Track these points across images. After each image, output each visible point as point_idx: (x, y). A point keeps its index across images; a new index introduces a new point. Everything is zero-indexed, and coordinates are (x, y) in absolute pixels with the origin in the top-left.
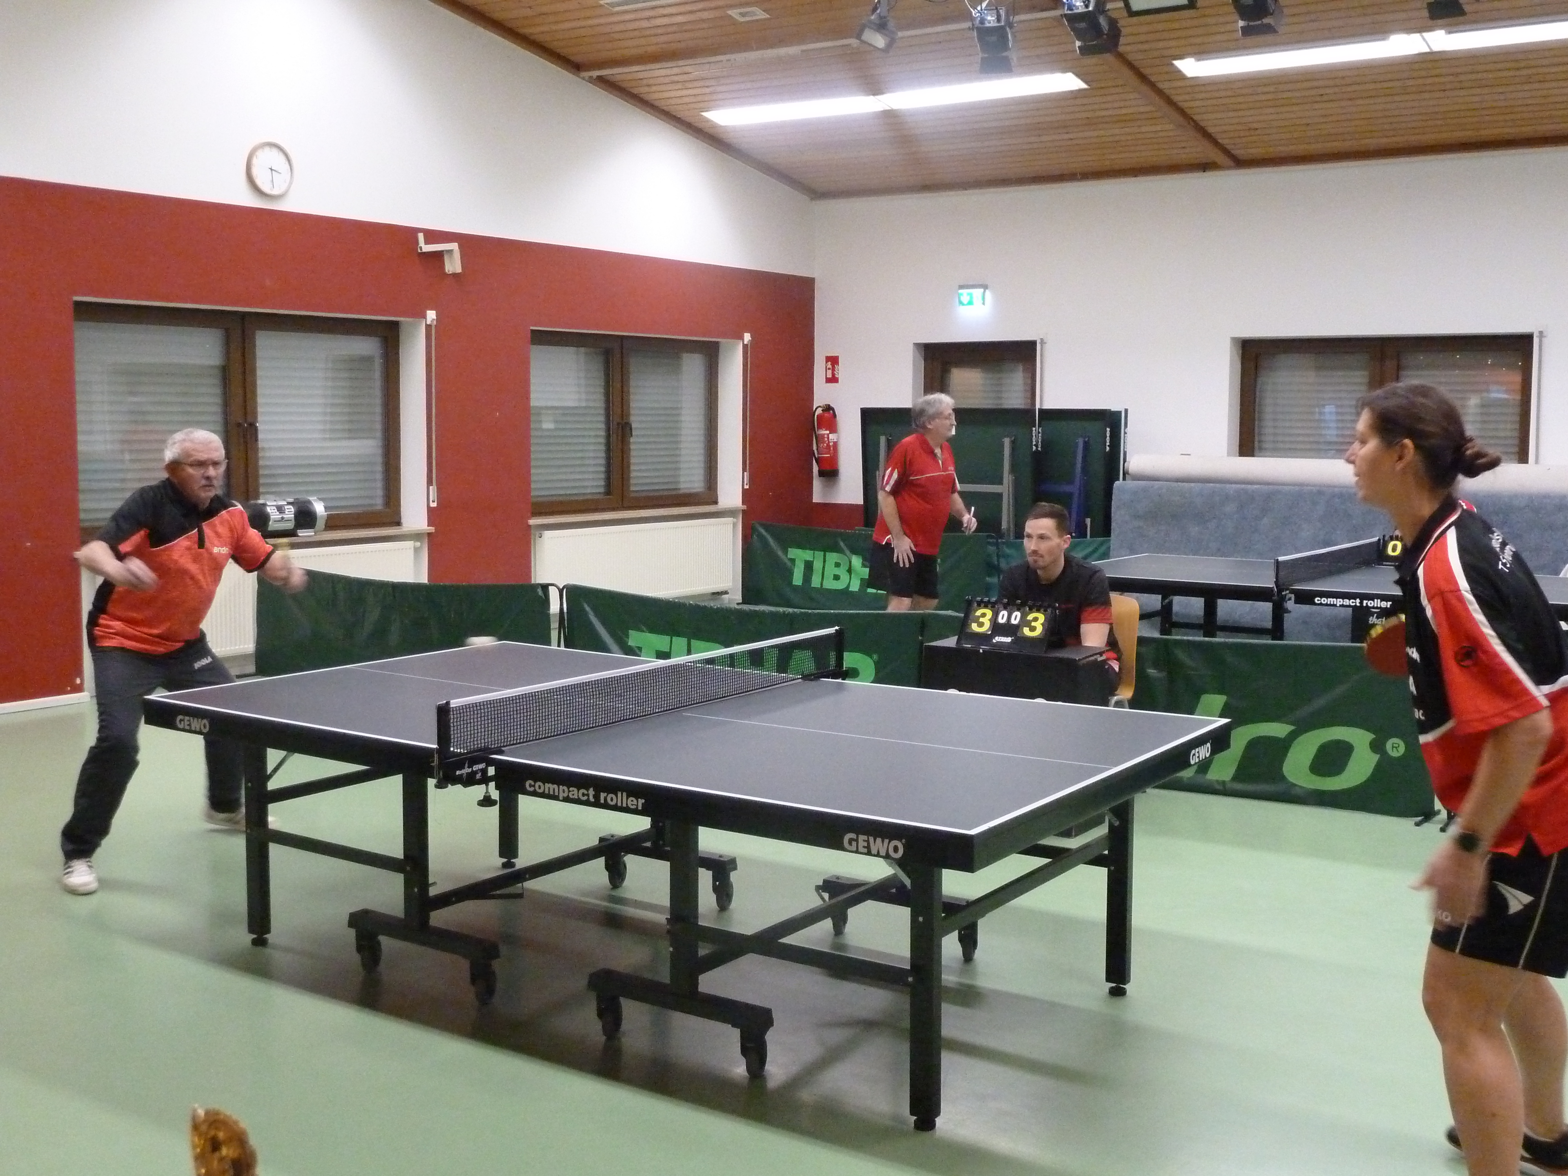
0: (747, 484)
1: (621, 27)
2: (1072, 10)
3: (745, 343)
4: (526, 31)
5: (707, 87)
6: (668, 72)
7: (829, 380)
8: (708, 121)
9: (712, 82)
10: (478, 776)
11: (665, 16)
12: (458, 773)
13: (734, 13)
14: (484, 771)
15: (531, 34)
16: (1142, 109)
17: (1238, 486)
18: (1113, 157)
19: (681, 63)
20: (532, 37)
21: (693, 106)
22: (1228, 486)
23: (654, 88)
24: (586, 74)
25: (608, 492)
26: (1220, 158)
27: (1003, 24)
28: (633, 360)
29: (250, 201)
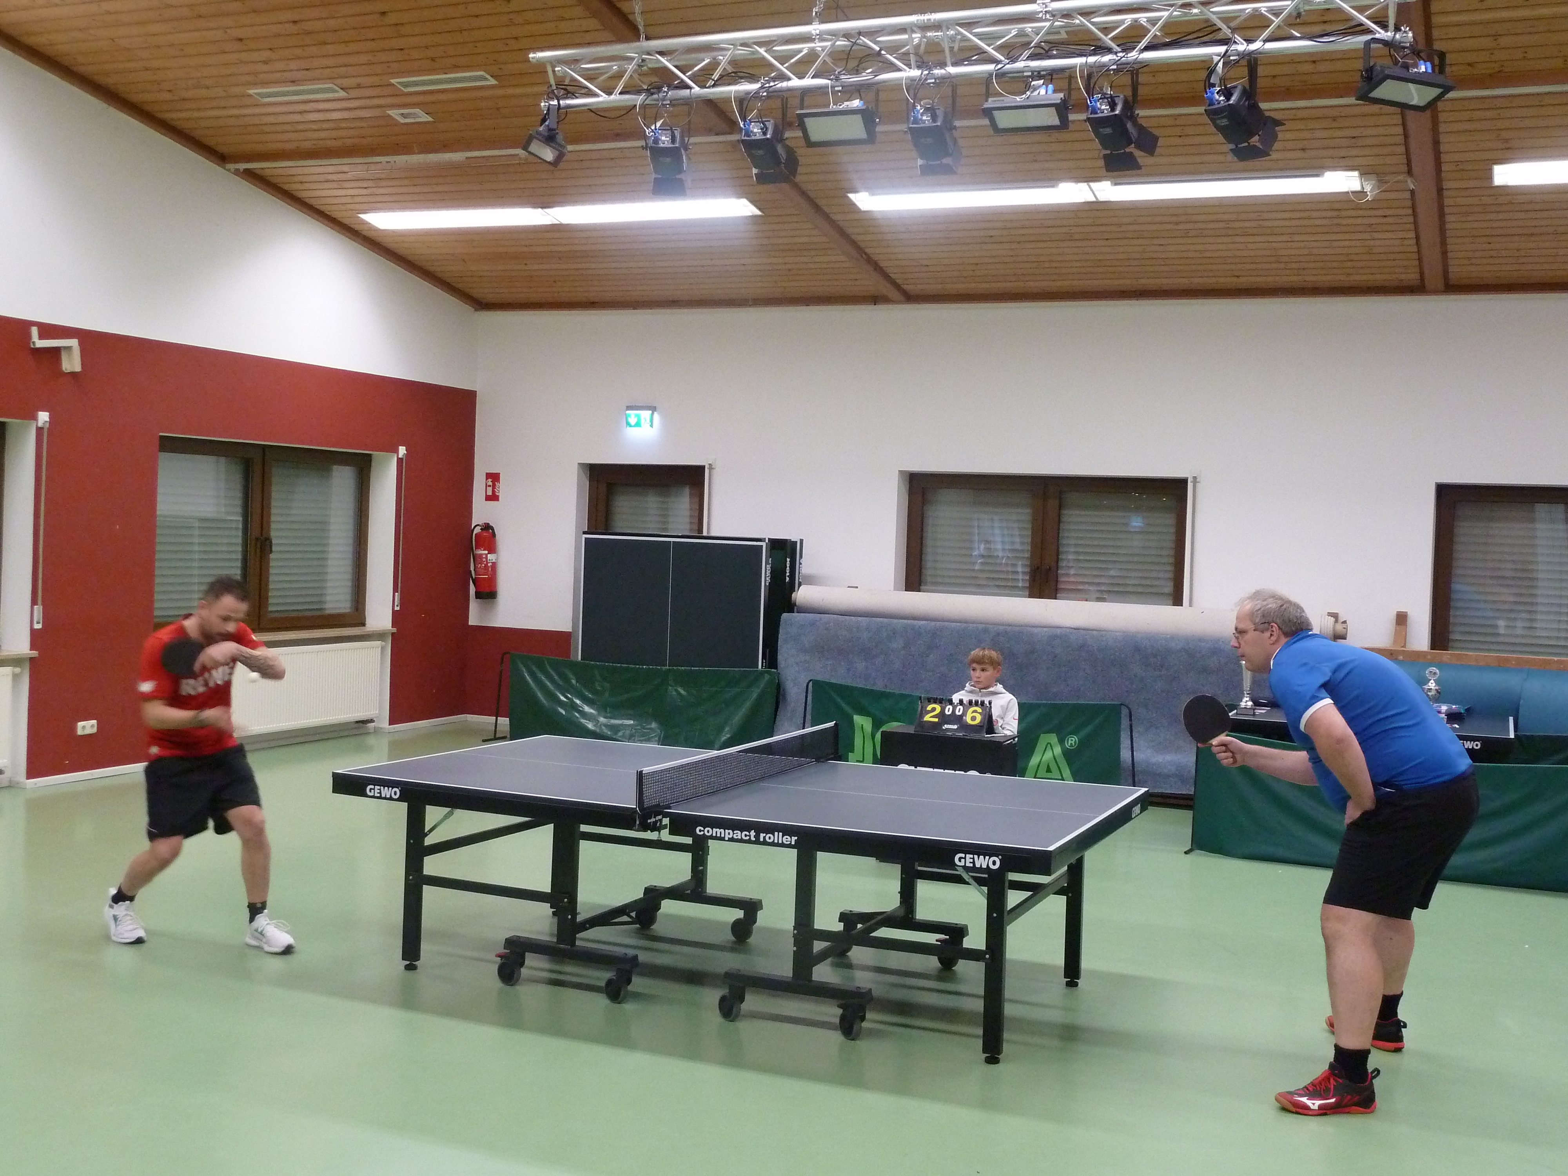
0: (397, 606)
1: (271, 119)
2: (749, 136)
3: (400, 457)
4: (167, 116)
5: (366, 188)
6: (323, 170)
7: (488, 498)
8: (365, 223)
9: (370, 184)
11: (319, 111)
13: (394, 113)
15: (173, 119)
16: (816, 239)
17: (906, 621)
18: (788, 284)
20: (174, 123)
21: (349, 206)
22: (895, 621)
23: (307, 186)
24: (232, 166)
26: (893, 293)
27: (677, 145)
28: (275, 471)
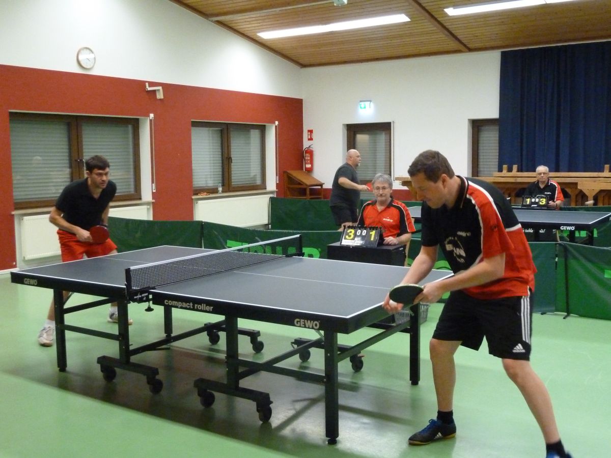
0: (278, 181)
3: (276, 125)
5: (259, 24)
6: (244, 17)
7: (309, 140)
8: (259, 37)
9: (262, 21)
10: (145, 299)
12: (135, 297)
14: (147, 297)
16: (431, 29)
18: (421, 48)
19: (248, 13)
20: (189, 4)
21: (254, 31)
23: (238, 25)
24: (211, 19)
25: (223, 186)
26: (463, 48)
28: (232, 132)
29: (77, 70)
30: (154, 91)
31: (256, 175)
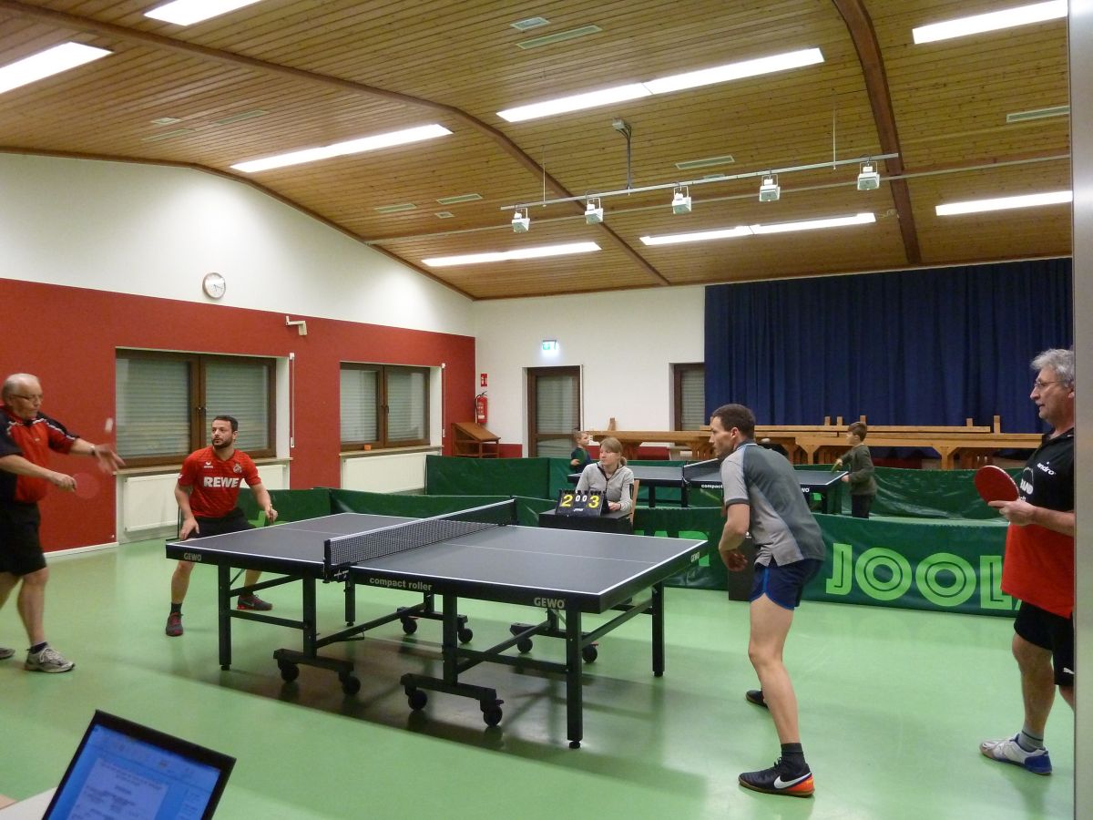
0: (443, 435)
1: (383, 220)
3: (443, 367)
4: (338, 222)
6: (406, 242)
7: (482, 385)
8: (425, 264)
9: (426, 247)
10: (344, 577)
12: (335, 575)
13: (438, 214)
14: (348, 574)
16: (625, 260)
18: (613, 281)
19: (412, 237)
20: (342, 225)
21: (417, 257)
23: (398, 249)
24: (366, 242)
25: (377, 440)
26: (662, 282)
28: (389, 376)
29: (204, 301)
30: (296, 327)
31: (417, 428)
